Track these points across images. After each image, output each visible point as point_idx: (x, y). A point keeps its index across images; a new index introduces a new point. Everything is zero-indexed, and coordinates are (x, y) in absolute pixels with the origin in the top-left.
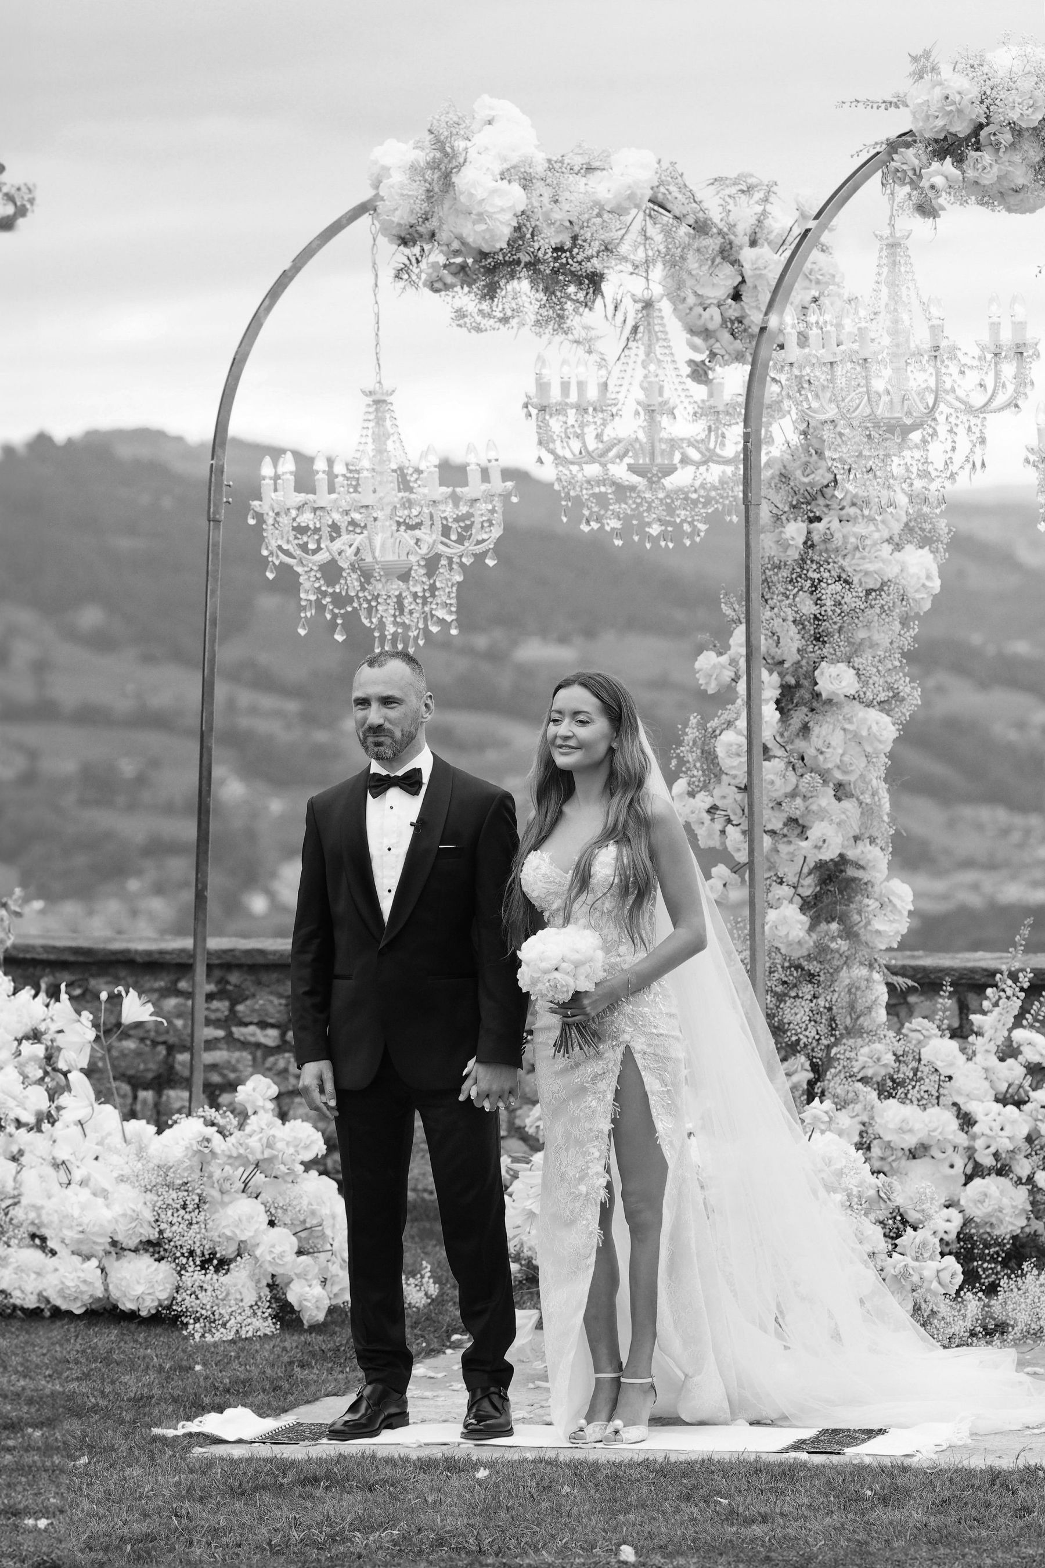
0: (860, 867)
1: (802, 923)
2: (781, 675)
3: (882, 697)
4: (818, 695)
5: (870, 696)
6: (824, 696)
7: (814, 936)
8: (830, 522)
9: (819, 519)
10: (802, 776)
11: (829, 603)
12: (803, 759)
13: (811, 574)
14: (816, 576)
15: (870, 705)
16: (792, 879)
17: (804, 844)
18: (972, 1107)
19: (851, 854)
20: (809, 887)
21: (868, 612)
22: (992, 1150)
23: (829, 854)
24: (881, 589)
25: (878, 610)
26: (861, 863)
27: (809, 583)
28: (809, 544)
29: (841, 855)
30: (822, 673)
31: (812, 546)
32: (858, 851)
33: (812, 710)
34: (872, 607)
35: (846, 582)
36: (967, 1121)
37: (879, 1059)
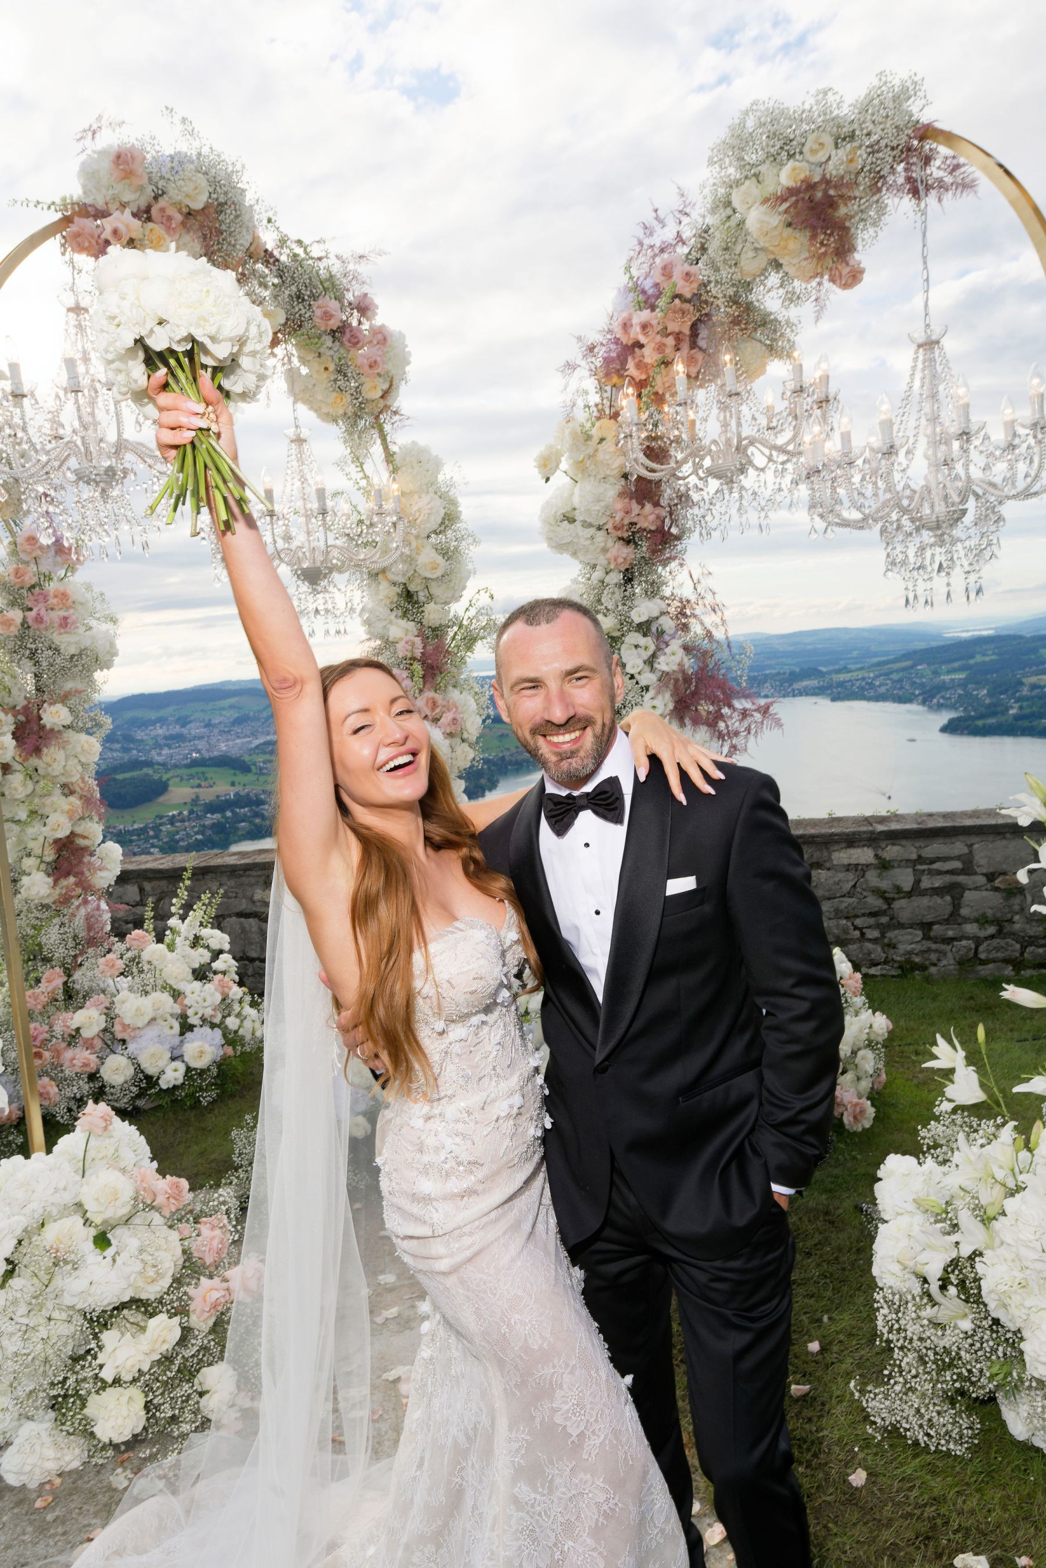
0: (85, 837)
1: (48, 884)
2: (15, 716)
3: (89, 725)
4: (44, 727)
5: (80, 724)
6: (48, 727)
7: (58, 891)
8: (39, 609)
9: (31, 609)
10: (37, 782)
11: (44, 664)
12: (37, 770)
13: (29, 646)
14: (33, 646)
15: (80, 730)
16: (39, 852)
17: (44, 829)
18: (181, 986)
19: (79, 830)
20: (50, 856)
21: (74, 669)
22: (199, 1015)
23: (62, 834)
24: (80, 654)
25: (81, 668)
26: (85, 834)
27: (28, 652)
28: (24, 623)
29: (72, 833)
30: (45, 711)
31: (29, 627)
32: (83, 827)
33: (40, 737)
34: (76, 666)
35: (55, 649)
36: (176, 995)
37: (113, 966)
